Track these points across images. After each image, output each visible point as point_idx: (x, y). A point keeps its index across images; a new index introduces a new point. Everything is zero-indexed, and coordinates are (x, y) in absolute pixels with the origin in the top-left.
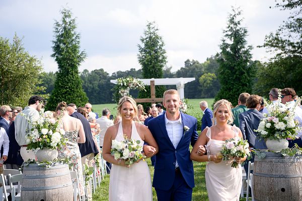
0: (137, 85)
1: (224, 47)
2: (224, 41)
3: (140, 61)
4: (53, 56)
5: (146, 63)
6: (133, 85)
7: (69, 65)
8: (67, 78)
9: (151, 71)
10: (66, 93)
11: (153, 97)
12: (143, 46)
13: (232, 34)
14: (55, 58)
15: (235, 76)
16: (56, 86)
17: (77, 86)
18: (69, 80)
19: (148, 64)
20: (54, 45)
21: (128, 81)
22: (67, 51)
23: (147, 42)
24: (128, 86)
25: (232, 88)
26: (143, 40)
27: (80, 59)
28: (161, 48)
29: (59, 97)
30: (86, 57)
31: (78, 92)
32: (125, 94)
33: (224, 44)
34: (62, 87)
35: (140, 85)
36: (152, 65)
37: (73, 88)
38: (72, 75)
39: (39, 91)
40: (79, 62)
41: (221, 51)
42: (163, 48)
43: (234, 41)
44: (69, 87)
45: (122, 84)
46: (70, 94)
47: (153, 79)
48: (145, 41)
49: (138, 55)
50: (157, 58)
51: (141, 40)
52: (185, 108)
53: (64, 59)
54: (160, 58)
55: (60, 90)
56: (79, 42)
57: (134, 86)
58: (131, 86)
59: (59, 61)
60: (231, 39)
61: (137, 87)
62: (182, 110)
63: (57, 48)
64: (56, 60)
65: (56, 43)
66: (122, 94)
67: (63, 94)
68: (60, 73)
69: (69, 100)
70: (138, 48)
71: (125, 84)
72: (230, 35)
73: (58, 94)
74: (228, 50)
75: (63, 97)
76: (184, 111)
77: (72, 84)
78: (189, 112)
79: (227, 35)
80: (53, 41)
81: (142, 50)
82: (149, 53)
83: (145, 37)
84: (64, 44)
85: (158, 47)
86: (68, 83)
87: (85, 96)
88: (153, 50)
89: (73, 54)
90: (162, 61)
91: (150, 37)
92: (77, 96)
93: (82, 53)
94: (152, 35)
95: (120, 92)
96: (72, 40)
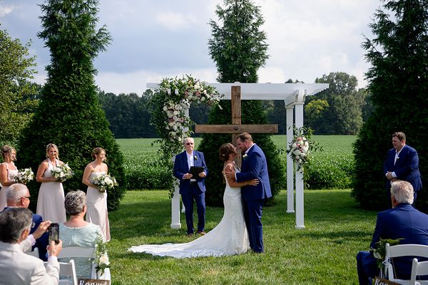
0: (203, 95)
1: (383, 28)
2: (383, 16)
3: (214, 54)
4: (43, 35)
5: (226, 57)
6: (194, 94)
7: (73, 55)
8: (68, 80)
9: (235, 73)
10: (63, 109)
11: (237, 122)
12: (221, 24)
13: (401, 1)
14: (47, 40)
15: (405, 87)
16: (45, 95)
17: (88, 97)
18: (71, 84)
19: (229, 60)
20: (45, 14)
21: (184, 86)
22: (70, 25)
23: (230, 17)
24: (182, 96)
25: (397, 110)
26: (221, 13)
27: (97, 43)
28: (257, 30)
29: (50, 116)
30: (109, 41)
31: (88, 108)
32: (176, 113)
33: (381, 23)
34: (57, 97)
35: (208, 96)
36: (236, 63)
37: (79, 100)
38: (79, 74)
39: (29, 106)
40: (94, 49)
41: (376, 36)
42: (260, 29)
43: (405, 16)
44: (71, 98)
45: (169, 92)
46: (71, 113)
47: (237, 84)
48: (225, 15)
49: (211, 42)
50: (246, 48)
51: (218, 12)
52: (306, 148)
53: (63, 42)
54: (254, 49)
55: (52, 103)
56: (94, 9)
57: (196, 98)
58: (191, 97)
59: (53, 45)
60: (399, 12)
61: (203, 98)
62: (298, 152)
63: (50, 21)
64: (48, 44)
65: (48, 9)
66: (169, 114)
67: (59, 111)
68: (55, 71)
69: (70, 124)
70: (211, 28)
71: (177, 92)
72: (398, 4)
73: (48, 112)
74: (392, 33)
75: (57, 118)
76: (304, 154)
77: (78, 92)
78: (312, 157)
79: (390, 5)
80: (43, 6)
81: (218, 33)
82: (233, 38)
83: (225, 8)
84: (64, 11)
85: (251, 27)
86: (69, 89)
87: (103, 118)
88: (240, 33)
89: (80, 32)
90: (257, 55)
91: (236, 8)
92: (85, 118)
93: (100, 32)
94: (239, 3)
95: (165, 108)
96: (82, 7)
